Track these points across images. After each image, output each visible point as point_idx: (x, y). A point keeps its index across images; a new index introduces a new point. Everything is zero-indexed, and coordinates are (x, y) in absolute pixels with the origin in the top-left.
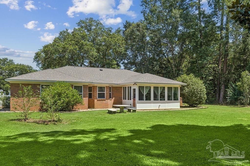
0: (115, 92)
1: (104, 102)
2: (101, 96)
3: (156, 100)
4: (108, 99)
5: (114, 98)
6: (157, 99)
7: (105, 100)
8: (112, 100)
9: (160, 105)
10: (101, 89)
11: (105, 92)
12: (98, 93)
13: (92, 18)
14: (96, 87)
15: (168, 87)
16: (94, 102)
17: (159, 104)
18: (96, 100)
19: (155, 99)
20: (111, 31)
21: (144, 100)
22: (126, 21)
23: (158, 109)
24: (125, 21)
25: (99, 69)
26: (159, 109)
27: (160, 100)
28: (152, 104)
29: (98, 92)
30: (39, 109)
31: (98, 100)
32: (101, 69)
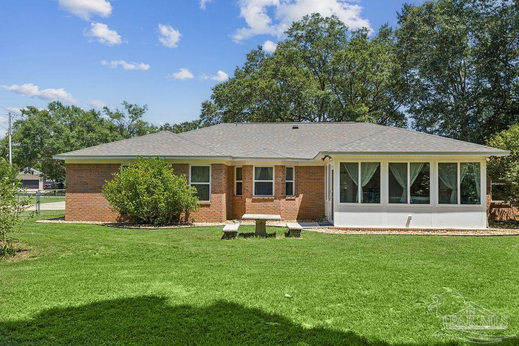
0: (306, 181)
1: (269, 204)
2: (264, 189)
3: (401, 203)
4: (280, 198)
5: (301, 196)
6: (402, 199)
7: (272, 200)
8: (294, 200)
9: (410, 219)
10: (264, 172)
11: (273, 181)
12: (256, 183)
13: (318, 14)
14: (249, 169)
15: (439, 164)
16: (245, 205)
17: (410, 215)
18: (248, 201)
19: (398, 198)
20: (365, 36)
21: (358, 202)
22: (405, 6)
23: (404, 227)
24: (403, 7)
25: (291, 125)
26: (407, 230)
27: (413, 202)
28: (385, 215)
29: (254, 181)
30: (118, 217)
31: (254, 201)
32: (295, 124)
